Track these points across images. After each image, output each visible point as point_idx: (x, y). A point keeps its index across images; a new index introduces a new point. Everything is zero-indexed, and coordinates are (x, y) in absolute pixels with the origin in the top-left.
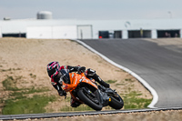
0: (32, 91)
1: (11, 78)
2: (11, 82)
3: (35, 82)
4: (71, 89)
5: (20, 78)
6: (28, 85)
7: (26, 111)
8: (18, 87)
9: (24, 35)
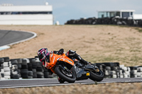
4: (50, 66)
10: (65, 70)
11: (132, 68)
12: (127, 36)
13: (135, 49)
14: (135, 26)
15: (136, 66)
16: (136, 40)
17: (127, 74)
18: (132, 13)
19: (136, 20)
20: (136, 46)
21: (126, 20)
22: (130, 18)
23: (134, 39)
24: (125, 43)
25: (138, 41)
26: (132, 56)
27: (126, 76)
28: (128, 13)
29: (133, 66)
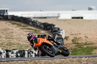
0: (86, 44)
1: (76, 38)
2: (76, 40)
3: (87, 40)
4: (38, 46)
5: (80, 38)
6: (84, 42)
7: (83, 54)
8: (79, 42)
9: (82, 18)
10: (48, 49)
11: (7, 51)
12: (4, 28)
13: (9, 37)
14: (9, 20)
15: (11, 49)
16: (10, 31)
17: (4, 55)
18: (7, 11)
19: (10, 16)
20: (10, 34)
21: (3, 16)
22: (6, 14)
23: (9, 29)
24: (2, 32)
25: (12, 31)
26: (7, 42)
27: (3, 57)
28: (4, 10)
29: (8, 49)
